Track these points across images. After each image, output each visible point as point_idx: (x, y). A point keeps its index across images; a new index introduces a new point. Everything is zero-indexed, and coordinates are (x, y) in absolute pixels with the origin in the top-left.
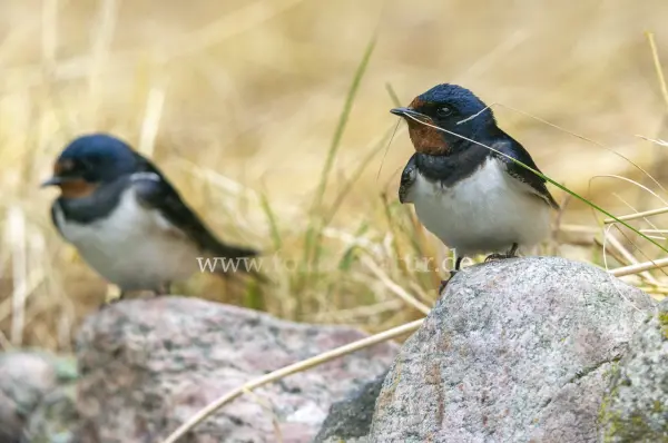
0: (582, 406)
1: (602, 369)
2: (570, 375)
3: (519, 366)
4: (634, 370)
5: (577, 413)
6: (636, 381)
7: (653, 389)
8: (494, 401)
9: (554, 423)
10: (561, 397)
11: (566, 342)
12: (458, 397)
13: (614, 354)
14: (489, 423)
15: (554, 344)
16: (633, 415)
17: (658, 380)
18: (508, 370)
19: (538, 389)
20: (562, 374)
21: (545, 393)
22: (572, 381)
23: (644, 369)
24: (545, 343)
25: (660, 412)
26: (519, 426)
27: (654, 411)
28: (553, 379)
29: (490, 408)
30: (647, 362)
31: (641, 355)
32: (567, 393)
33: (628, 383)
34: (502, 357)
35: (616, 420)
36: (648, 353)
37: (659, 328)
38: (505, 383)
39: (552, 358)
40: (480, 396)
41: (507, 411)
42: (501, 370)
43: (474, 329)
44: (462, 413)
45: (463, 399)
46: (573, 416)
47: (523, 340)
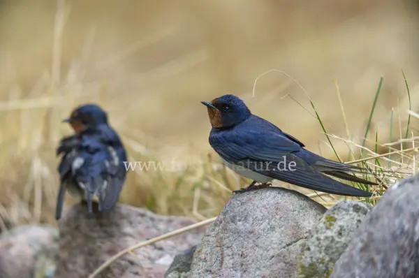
0: (289, 260)
1: (300, 242)
2: (284, 245)
3: (259, 240)
4: (312, 243)
5: (286, 263)
6: (312, 248)
7: (320, 253)
8: (246, 256)
9: (275, 268)
10: (278, 255)
11: (283, 229)
12: (230, 254)
13: (306, 235)
14: (244, 267)
15: (277, 229)
16: (311, 265)
17: (323, 248)
18: (254, 241)
19: (268, 251)
20: (280, 244)
21: (271, 253)
22: (284, 247)
23: (317, 243)
24: (272, 229)
25: (323, 263)
26: (258, 269)
27: (320, 263)
28: (275, 246)
29: (245, 260)
30: (318, 239)
31: (315, 236)
32: (282, 253)
33: (309, 249)
34: (252, 235)
35: (303, 267)
36: (319, 235)
37: (325, 223)
38: (252, 248)
39: (275, 236)
40: (240, 253)
41: (253, 261)
42: (251, 241)
43: (240, 221)
44: (231, 261)
45: (233, 255)
46: (284, 264)
47: (262, 227)
